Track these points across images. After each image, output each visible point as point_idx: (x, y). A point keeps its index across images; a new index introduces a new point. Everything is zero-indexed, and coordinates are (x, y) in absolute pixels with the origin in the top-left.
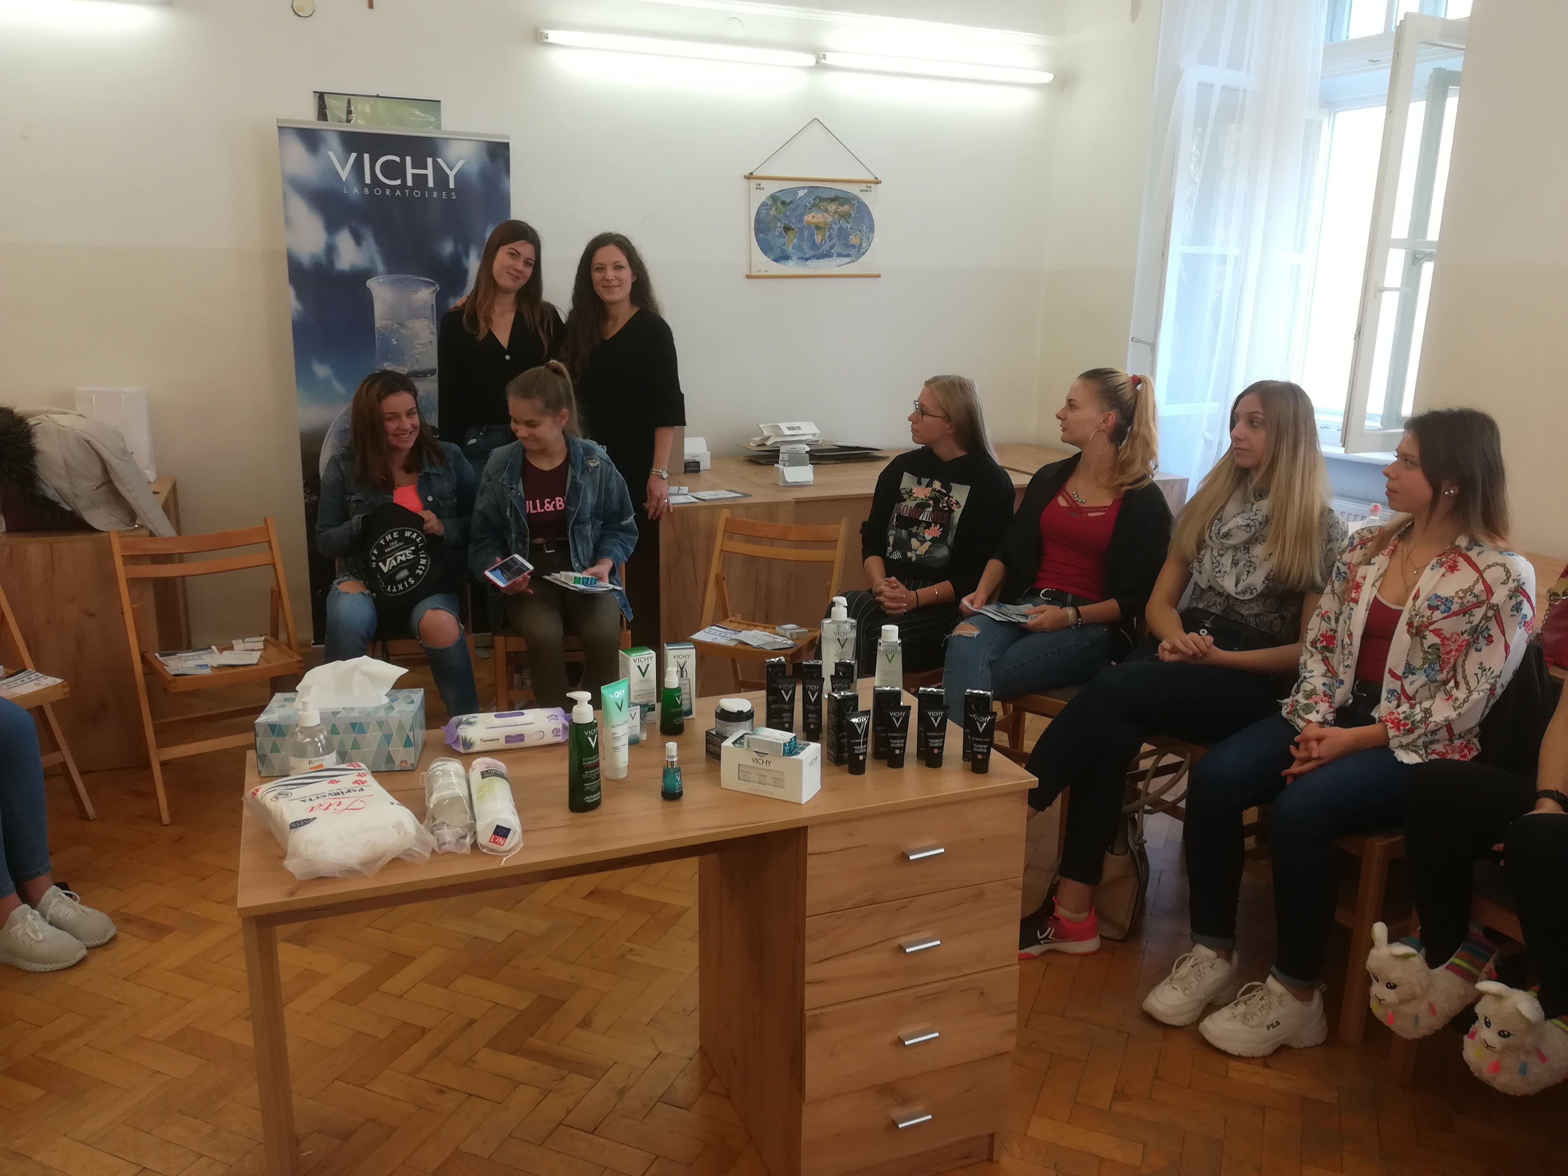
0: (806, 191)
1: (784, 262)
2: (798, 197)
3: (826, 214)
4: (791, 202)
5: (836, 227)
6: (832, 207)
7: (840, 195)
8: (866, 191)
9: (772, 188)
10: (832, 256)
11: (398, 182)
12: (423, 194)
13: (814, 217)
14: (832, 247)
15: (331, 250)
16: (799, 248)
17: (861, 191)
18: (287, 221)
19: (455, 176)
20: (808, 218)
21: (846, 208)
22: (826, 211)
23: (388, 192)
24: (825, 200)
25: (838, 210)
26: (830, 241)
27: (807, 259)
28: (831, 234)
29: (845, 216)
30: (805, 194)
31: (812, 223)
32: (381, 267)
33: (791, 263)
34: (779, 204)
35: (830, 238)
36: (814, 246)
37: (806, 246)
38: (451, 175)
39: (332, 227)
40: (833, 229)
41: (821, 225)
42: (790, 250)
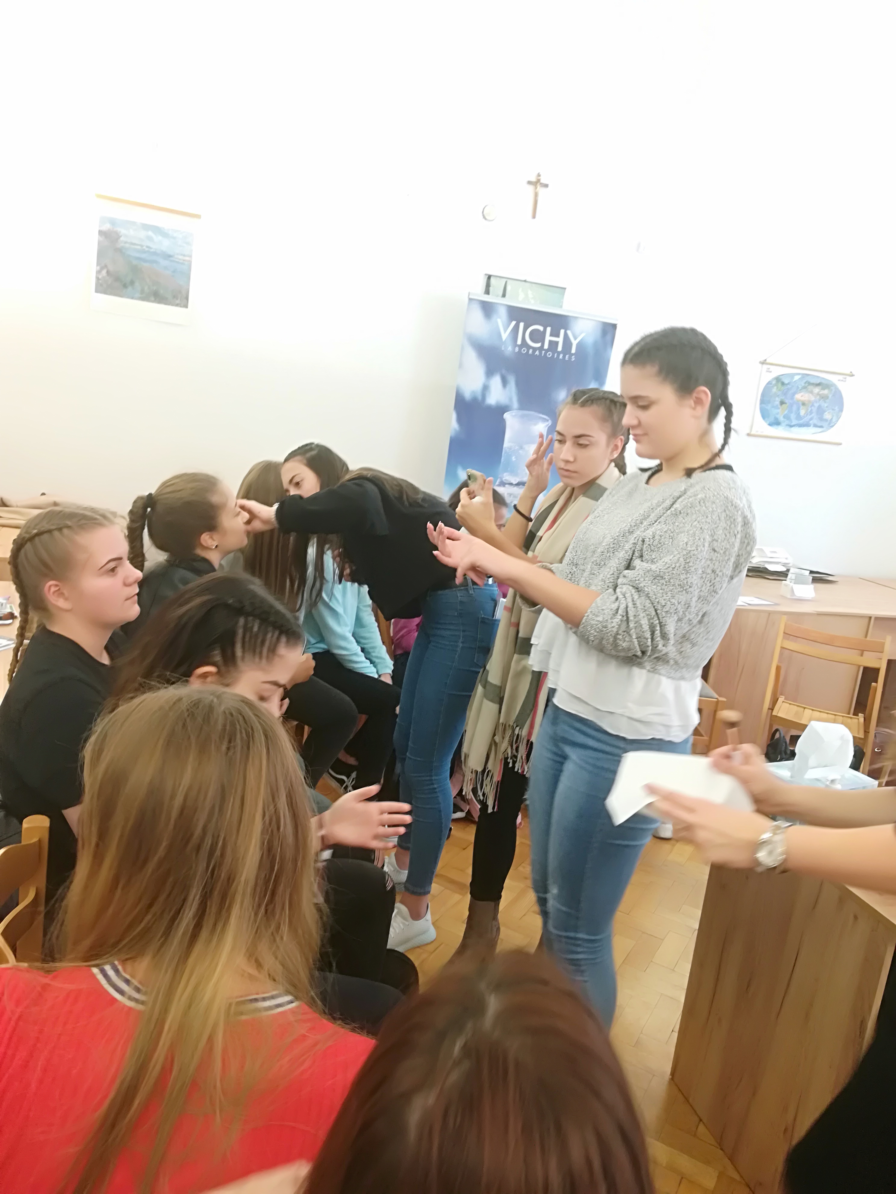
0: (799, 377)
1: (776, 427)
2: (794, 381)
3: (810, 395)
4: (788, 384)
5: (816, 405)
6: (817, 390)
7: (823, 381)
8: (842, 381)
9: (777, 372)
10: (810, 426)
11: (538, 345)
12: (553, 356)
13: (802, 396)
14: (811, 419)
15: (486, 388)
16: (787, 417)
17: (839, 380)
18: (461, 366)
19: (577, 345)
20: (798, 396)
21: (826, 392)
22: (811, 392)
23: (531, 351)
24: (813, 384)
25: (820, 393)
26: (810, 415)
27: (791, 426)
28: (811, 410)
29: (824, 398)
30: (799, 379)
31: (800, 400)
32: (515, 405)
33: (780, 428)
34: (780, 384)
35: (811, 412)
36: (799, 417)
37: (793, 416)
38: (575, 343)
39: (489, 373)
40: (814, 406)
41: (806, 403)
42: (781, 419)
